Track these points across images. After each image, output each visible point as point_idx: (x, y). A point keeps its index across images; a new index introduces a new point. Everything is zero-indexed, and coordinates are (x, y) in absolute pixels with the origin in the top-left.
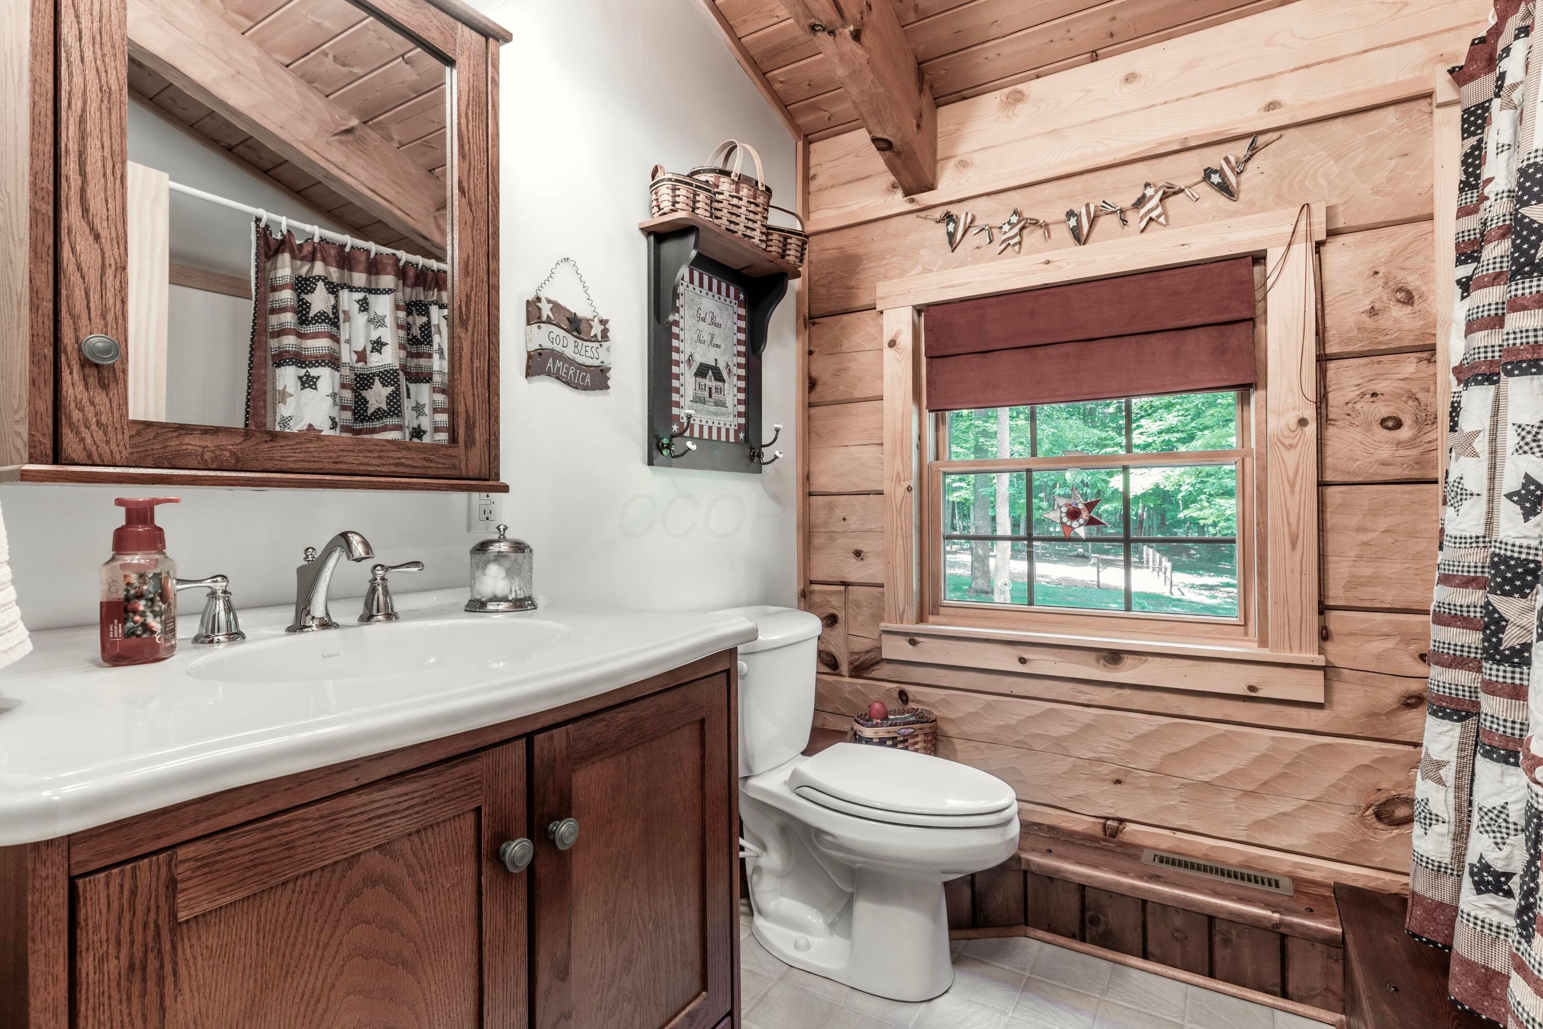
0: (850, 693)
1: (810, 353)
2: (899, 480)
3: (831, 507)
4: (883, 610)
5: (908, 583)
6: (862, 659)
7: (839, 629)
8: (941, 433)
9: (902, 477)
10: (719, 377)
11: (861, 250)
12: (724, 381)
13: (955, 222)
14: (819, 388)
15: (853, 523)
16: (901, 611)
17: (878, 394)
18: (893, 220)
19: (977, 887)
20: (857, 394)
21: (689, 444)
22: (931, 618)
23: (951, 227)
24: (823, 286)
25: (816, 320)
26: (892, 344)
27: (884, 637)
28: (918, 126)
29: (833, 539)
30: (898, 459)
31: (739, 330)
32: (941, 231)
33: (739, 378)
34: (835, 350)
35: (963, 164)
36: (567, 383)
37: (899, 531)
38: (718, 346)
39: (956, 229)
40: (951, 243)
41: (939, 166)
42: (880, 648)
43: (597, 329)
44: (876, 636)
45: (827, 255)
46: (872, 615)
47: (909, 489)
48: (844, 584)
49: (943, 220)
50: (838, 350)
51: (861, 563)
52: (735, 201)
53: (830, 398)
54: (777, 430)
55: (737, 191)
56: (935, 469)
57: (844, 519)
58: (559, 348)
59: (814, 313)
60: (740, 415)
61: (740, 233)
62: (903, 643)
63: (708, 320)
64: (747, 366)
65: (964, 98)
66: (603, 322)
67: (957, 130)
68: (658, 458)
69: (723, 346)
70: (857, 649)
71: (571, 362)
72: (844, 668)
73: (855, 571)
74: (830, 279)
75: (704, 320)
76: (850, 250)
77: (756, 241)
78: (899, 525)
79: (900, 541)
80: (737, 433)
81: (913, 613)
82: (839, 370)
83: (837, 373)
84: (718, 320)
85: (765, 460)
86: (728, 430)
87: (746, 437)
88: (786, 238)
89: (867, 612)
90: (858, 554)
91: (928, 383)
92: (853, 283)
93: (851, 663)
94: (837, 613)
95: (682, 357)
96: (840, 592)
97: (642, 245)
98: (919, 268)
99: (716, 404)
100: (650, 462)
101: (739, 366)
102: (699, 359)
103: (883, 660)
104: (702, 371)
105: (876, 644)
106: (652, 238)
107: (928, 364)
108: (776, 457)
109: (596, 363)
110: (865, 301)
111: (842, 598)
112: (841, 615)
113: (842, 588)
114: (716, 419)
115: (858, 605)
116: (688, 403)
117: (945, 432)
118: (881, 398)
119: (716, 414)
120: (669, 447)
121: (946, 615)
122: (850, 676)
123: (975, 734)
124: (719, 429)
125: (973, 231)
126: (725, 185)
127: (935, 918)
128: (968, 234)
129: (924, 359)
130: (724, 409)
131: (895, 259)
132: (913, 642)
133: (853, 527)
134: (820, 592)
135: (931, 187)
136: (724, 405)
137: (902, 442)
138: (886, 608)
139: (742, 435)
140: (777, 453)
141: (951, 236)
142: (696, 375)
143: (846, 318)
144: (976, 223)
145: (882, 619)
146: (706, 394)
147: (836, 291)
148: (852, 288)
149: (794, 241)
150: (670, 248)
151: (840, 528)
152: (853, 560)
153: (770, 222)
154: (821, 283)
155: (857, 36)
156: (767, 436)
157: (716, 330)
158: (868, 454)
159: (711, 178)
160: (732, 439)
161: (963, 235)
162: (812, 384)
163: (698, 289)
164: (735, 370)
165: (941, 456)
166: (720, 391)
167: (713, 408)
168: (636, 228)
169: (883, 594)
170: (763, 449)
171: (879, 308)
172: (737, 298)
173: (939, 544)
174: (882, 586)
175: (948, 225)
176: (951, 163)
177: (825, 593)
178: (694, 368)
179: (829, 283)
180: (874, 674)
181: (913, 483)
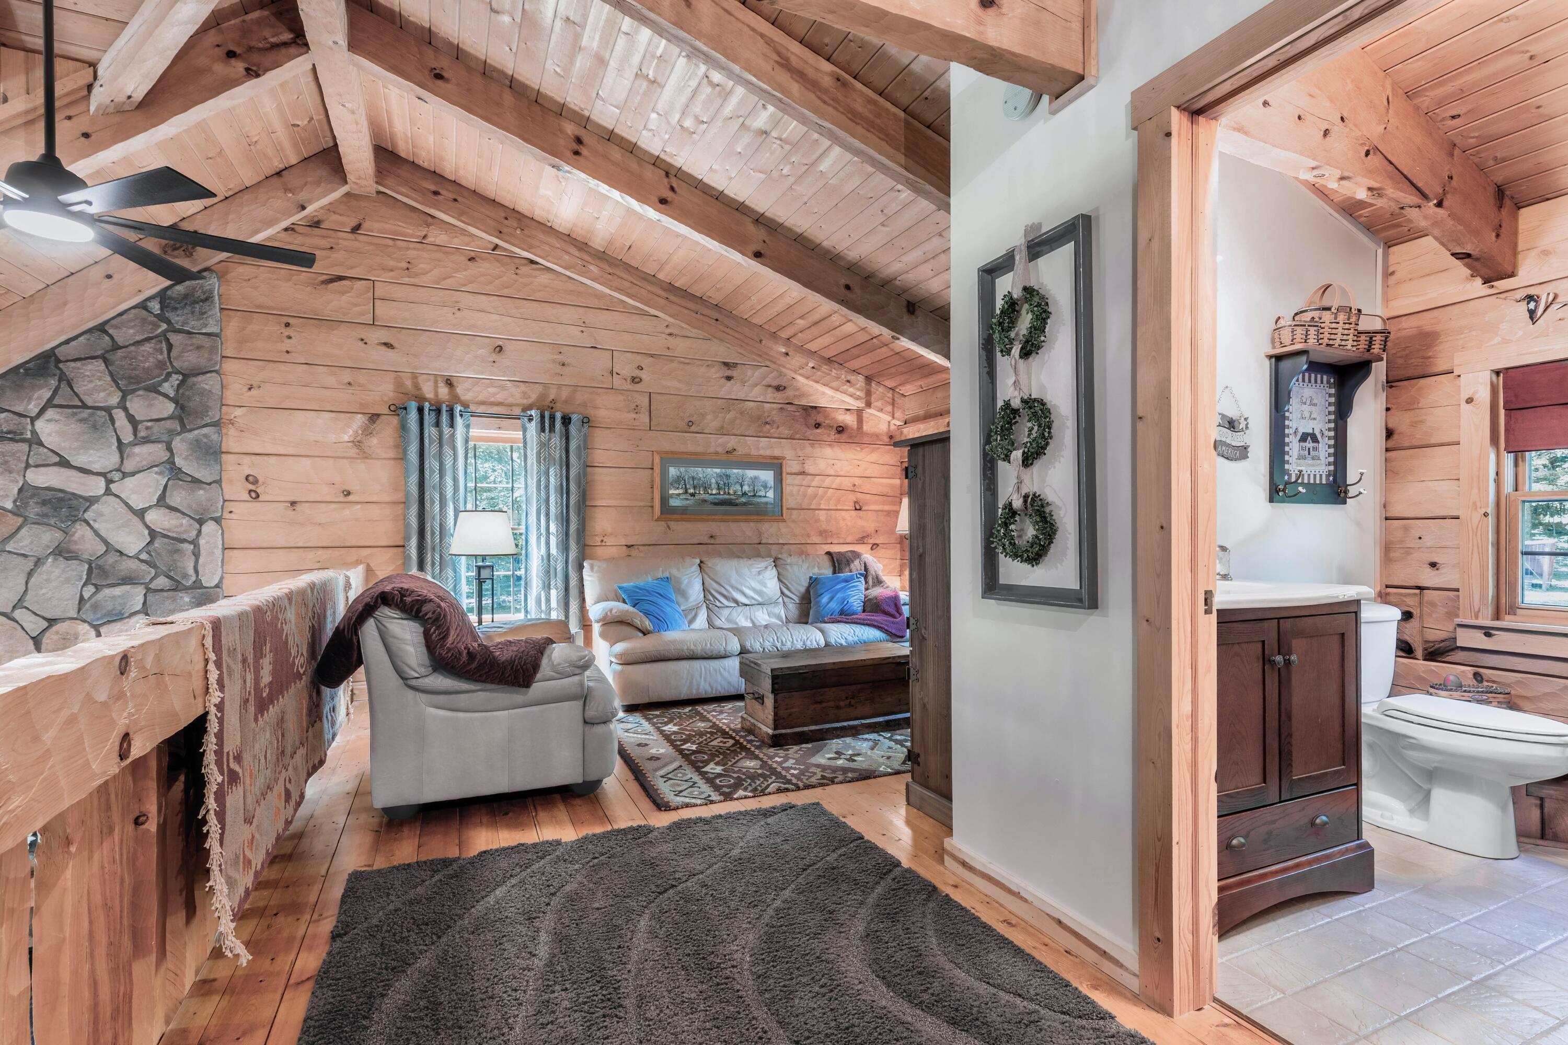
0: (1423, 672)
1: (1388, 409)
2: (1475, 506)
3: (1406, 529)
4: (1459, 609)
5: (1484, 588)
6: (1437, 646)
7: (1414, 623)
8: (1520, 469)
9: (1479, 505)
10: (1315, 439)
11: (1438, 328)
12: (1318, 442)
13: (1536, 301)
14: (1395, 437)
15: (1428, 541)
16: (1476, 609)
17: (1456, 440)
18: (1471, 302)
19: (1546, 810)
20: (1433, 441)
21: (1300, 489)
22: (1507, 617)
23: (1532, 305)
24: (1401, 357)
25: (1393, 384)
26: (1470, 401)
27: (1459, 630)
28: (1498, 236)
29: (1408, 554)
30: (1475, 491)
31: (1330, 404)
32: (1523, 307)
33: (1329, 438)
34: (1411, 406)
35: (1546, 253)
36: (1227, 458)
37: (1475, 548)
38: (1315, 419)
39: (1536, 307)
40: (1531, 318)
41: (1520, 257)
42: (1455, 638)
43: (1242, 425)
44: (1451, 629)
45: (1405, 333)
46: (1447, 613)
47: (1486, 515)
48: (1421, 588)
49: (1524, 299)
50: (1415, 406)
51: (1436, 572)
52: (1334, 325)
53: (1407, 444)
54: (1362, 474)
55: (1336, 318)
56: (1512, 498)
57: (1420, 538)
58: (1224, 439)
59: (1391, 379)
60: (1329, 464)
61: (1336, 345)
62: (1479, 635)
63: (1308, 402)
64: (1336, 429)
65: (1548, 199)
66: (1246, 419)
67: (1539, 226)
68: (1276, 497)
69: (1318, 418)
70: (1431, 638)
71: (1229, 445)
72: (1419, 653)
73: (1429, 578)
74: (1407, 351)
75: (1305, 403)
76: (1428, 328)
77: (1349, 347)
78: (1475, 543)
79: (1476, 555)
80: (1328, 476)
81: (1489, 610)
82: (1416, 422)
83: (1414, 424)
84: (1315, 401)
85: (1350, 495)
86: (1321, 475)
87: (1335, 480)
88: (1371, 338)
89: (1442, 610)
90: (1433, 565)
91: (1507, 430)
92: (1430, 354)
93: (1425, 649)
94: (1411, 610)
95: (1291, 431)
96: (1415, 594)
97: (1267, 364)
98: (1498, 339)
99: (1313, 459)
100: (1271, 500)
101: (1329, 430)
102: (1302, 430)
103: (1458, 648)
104: (1304, 438)
105: (1452, 635)
106: (1273, 360)
107: (1506, 415)
108: (1360, 493)
109: (1242, 444)
110: (1442, 366)
111: (1417, 599)
112: (1416, 612)
113: (1418, 591)
114: (1313, 469)
115: (1432, 604)
116: (1294, 460)
117: (1525, 469)
118: (1458, 443)
119: (1313, 465)
120: (1284, 490)
121: (1523, 616)
122: (1425, 660)
123: (1552, 710)
124: (1315, 475)
125: (1555, 307)
126: (1327, 317)
127: (1504, 809)
128: (1549, 310)
129: (1502, 412)
130: (1319, 462)
131: (1474, 333)
132: (1488, 635)
133: (1429, 544)
134: (1396, 594)
135: (1512, 275)
136: (1319, 459)
137: (1479, 477)
138: (1461, 608)
139: (1331, 478)
140: (1362, 490)
141: (1532, 313)
142: (1300, 441)
143: (1422, 382)
144: (1558, 300)
145: (1457, 616)
146: (1307, 452)
147: (1413, 360)
148: (1430, 357)
149: (1378, 338)
150: (1286, 365)
151: (1415, 544)
152: (1428, 570)
153: (1360, 328)
154: (1399, 355)
155: (1439, 204)
156: (1351, 477)
157: (1313, 408)
158: (1446, 487)
159: (1316, 314)
160: (1324, 482)
161: (1545, 311)
162: (1389, 433)
163: (1301, 384)
164: (1326, 433)
165: (1520, 487)
166: (1315, 449)
167: (1311, 462)
168: (1263, 355)
169: (1458, 596)
170: (1349, 488)
171: (1456, 373)
172: (1328, 382)
173: (1517, 558)
174: (1457, 590)
175: (1528, 303)
176: (1533, 253)
177: (1400, 594)
178: (1299, 437)
179: (1407, 355)
180: (1448, 659)
181: (1491, 509)
